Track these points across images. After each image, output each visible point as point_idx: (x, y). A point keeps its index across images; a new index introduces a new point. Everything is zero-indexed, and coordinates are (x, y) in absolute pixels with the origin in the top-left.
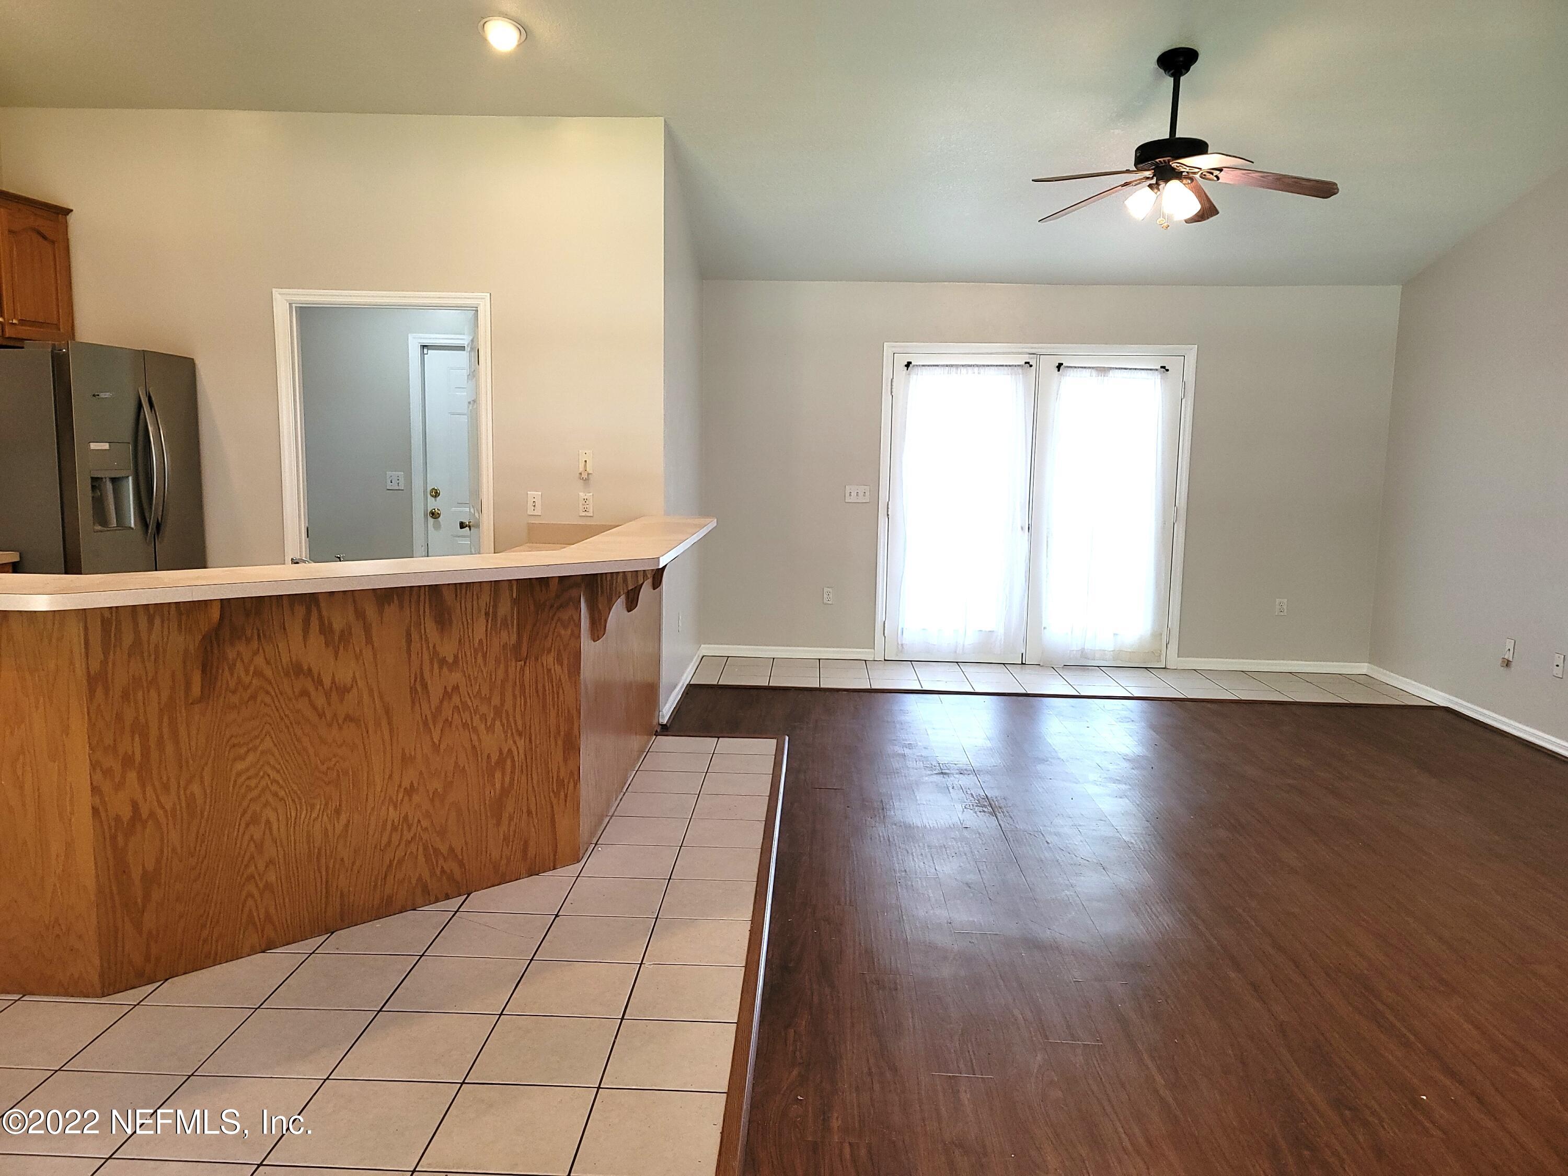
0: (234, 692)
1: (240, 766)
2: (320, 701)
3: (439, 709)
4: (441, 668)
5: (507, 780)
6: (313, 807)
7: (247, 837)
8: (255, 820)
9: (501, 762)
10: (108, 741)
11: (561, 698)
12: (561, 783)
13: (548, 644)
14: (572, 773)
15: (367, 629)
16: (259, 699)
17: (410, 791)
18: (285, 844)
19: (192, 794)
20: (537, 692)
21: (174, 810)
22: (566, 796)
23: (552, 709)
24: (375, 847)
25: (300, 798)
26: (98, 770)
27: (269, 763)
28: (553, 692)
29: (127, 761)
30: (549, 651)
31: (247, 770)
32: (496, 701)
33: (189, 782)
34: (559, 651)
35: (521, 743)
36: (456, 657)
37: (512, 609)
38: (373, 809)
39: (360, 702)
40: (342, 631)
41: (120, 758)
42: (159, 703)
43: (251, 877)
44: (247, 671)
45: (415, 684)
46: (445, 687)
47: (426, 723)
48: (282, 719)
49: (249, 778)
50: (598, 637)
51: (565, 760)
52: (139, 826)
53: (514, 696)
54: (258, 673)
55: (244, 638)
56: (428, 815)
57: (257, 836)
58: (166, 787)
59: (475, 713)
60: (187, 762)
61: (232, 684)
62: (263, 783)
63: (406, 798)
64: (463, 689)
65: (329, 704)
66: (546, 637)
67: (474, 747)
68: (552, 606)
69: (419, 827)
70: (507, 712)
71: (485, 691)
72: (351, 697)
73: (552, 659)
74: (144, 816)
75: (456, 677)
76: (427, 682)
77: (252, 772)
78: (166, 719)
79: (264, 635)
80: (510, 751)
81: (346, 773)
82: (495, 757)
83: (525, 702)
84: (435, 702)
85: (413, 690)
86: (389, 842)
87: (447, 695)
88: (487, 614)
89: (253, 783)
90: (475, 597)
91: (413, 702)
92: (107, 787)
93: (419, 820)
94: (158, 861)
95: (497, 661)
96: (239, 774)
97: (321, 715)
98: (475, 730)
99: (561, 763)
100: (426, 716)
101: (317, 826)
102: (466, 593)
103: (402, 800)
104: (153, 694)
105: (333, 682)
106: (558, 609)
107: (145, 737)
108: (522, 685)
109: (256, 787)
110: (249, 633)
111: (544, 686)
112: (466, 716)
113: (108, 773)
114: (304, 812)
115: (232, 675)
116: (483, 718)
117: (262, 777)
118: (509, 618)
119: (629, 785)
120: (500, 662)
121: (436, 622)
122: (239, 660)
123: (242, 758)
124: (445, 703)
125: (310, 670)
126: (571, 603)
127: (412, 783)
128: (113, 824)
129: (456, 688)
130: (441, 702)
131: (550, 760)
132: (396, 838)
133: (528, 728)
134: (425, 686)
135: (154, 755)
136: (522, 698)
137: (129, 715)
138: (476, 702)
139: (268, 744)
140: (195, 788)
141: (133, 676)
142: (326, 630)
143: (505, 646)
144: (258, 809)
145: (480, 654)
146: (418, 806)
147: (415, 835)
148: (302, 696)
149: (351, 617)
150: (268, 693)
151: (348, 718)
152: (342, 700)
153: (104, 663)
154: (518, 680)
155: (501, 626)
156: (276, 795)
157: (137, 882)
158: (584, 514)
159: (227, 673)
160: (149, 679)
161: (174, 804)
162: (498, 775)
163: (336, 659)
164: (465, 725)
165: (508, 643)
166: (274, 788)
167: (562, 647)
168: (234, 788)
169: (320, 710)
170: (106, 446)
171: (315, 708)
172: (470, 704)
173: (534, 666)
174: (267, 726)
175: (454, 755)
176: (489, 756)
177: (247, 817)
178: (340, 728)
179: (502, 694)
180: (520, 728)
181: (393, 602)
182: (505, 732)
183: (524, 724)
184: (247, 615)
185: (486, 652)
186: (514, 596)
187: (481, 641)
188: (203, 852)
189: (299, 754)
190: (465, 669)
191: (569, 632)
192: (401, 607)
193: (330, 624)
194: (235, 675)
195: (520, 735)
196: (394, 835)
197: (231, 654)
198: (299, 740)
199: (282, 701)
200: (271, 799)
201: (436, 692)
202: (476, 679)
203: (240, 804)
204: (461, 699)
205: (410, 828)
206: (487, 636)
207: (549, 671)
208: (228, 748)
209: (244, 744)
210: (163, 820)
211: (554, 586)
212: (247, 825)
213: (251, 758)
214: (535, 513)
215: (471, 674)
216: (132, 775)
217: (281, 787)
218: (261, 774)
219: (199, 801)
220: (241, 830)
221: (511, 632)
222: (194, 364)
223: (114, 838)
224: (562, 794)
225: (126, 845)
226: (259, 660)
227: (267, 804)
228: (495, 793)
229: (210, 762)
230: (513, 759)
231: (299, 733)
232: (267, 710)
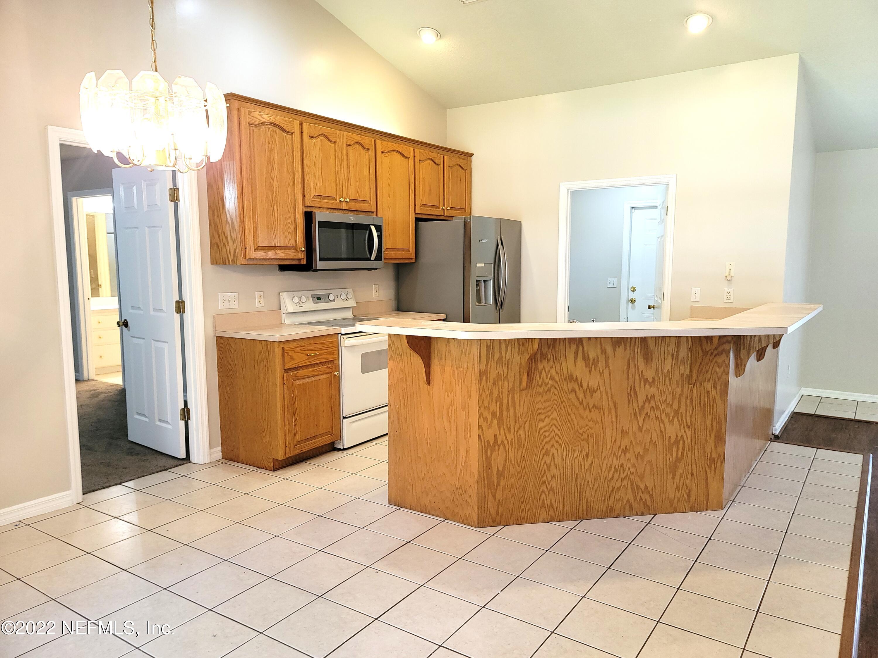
0: (541, 386)
1: (541, 424)
2: (581, 396)
3: (643, 407)
4: (645, 385)
5: (680, 454)
6: (574, 451)
7: (543, 461)
8: (547, 453)
9: (677, 442)
10: (486, 404)
11: (715, 409)
12: (712, 460)
13: (708, 376)
14: (719, 456)
15: (607, 359)
16: (552, 391)
17: (625, 451)
18: (561, 468)
19: (520, 435)
20: (700, 403)
21: (512, 442)
22: (715, 468)
23: (709, 415)
24: (606, 478)
25: (569, 446)
26: (481, 417)
27: (555, 425)
28: (710, 405)
29: (494, 415)
30: (709, 380)
31: (545, 427)
32: (675, 406)
33: (519, 429)
34: (715, 381)
35: (689, 433)
36: (654, 378)
37: (688, 355)
38: (605, 457)
39: (601, 398)
40: (594, 360)
41: (491, 413)
42: (508, 389)
43: (544, 482)
44: (547, 376)
45: (630, 392)
46: (647, 395)
47: (635, 414)
48: (562, 403)
49: (545, 431)
50: (739, 374)
51: (716, 447)
52: (497, 448)
53: (686, 405)
54: (552, 378)
55: (547, 359)
56: (634, 466)
57: (548, 462)
58: (509, 430)
59: (663, 412)
60: (519, 419)
61: (540, 383)
62: (553, 434)
63: (623, 454)
64: (657, 397)
65: (585, 398)
66: (707, 372)
67: (661, 431)
68: (712, 354)
69: (629, 472)
70: (681, 413)
71: (669, 400)
72: (597, 395)
73: (711, 386)
74: (499, 442)
75: (653, 390)
76: (637, 392)
77: (547, 428)
78: (510, 396)
79: (556, 359)
80: (682, 436)
81: (592, 436)
82: (673, 439)
83: (693, 409)
84: (641, 403)
85: (629, 395)
86: (613, 477)
87: (648, 400)
88: (673, 356)
89: (547, 434)
90: (666, 346)
91: (629, 403)
92: (484, 426)
93: (629, 468)
94: (504, 467)
95: (677, 383)
96: (541, 429)
97: (581, 403)
98: (662, 421)
99: (713, 448)
100: (636, 410)
101: (577, 461)
102: (661, 343)
103: (621, 455)
104: (506, 383)
105: (588, 386)
106: (716, 355)
107: (501, 404)
108: (691, 399)
109: (549, 436)
110: (549, 356)
111: (704, 401)
112: (658, 413)
113: (485, 419)
114: (570, 453)
115: (540, 378)
116: (668, 415)
117: (551, 432)
118: (686, 359)
119: (754, 469)
120: (679, 384)
121: (644, 359)
122: (544, 370)
123: (543, 421)
124: (647, 404)
125: (577, 379)
126: (724, 352)
127: (626, 447)
128: (486, 444)
129: (653, 396)
130: (644, 403)
131: (706, 445)
132: (616, 475)
133: (693, 424)
134: (636, 393)
135: (505, 413)
136: (691, 406)
137: (495, 392)
138: (664, 406)
139: (555, 415)
140: (521, 432)
141: (498, 374)
142: (586, 358)
143: (682, 375)
144: (549, 448)
145: (667, 379)
146: (629, 460)
147: (627, 475)
148: (572, 392)
149: (599, 351)
150: (556, 388)
151: (594, 406)
152: (592, 397)
153: (487, 366)
154: (689, 395)
155: (680, 363)
156: (557, 442)
157: (495, 474)
158: (727, 301)
159: (538, 376)
160: (505, 376)
161: (512, 439)
162: (675, 449)
163: (590, 374)
164: (657, 418)
165: (684, 374)
166: (557, 438)
167: (717, 379)
168: (538, 436)
169: (581, 400)
170: (483, 265)
171: (578, 399)
172: (660, 407)
173: (699, 388)
174: (555, 406)
175: (650, 434)
176: (670, 438)
177: (544, 451)
178: (590, 411)
179: (679, 403)
180: (689, 424)
181: (621, 345)
182: (680, 425)
183: (691, 421)
184: (549, 348)
185: (671, 377)
186: (689, 346)
187: (668, 371)
188: (523, 465)
189: (569, 422)
190: (659, 386)
191: (722, 369)
192: (625, 349)
193: (588, 355)
194: (542, 378)
195: (689, 427)
196: (615, 473)
197: (540, 367)
198: (569, 415)
199: (562, 393)
200: (555, 444)
201: (642, 397)
202: (664, 392)
203: (541, 444)
204: (655, 403)
205: (624, 471)
206: (672, 368)
207: (708, 392)
208: (537, 414)
209: (544, 413)
210: (507, 447)
211: (715, 341)
212: (543, 457)
213: (547, 421)
214: (696, 300)
215: (662, 390)
216: (495, 422)
217: (560, 438)
218: (551, 430)
219: (523, 440)
220: (541, 458)
221: (686, 366)
222: (521, 224)
223: (486, 451)
224: (713, 467)
225: (491, 455)
226: (553, 371)
227: (553, 446)
228: (672, 459)
229: (528, 421)
230: (684, 441)
231: (570, 411)
232: (555, 397)
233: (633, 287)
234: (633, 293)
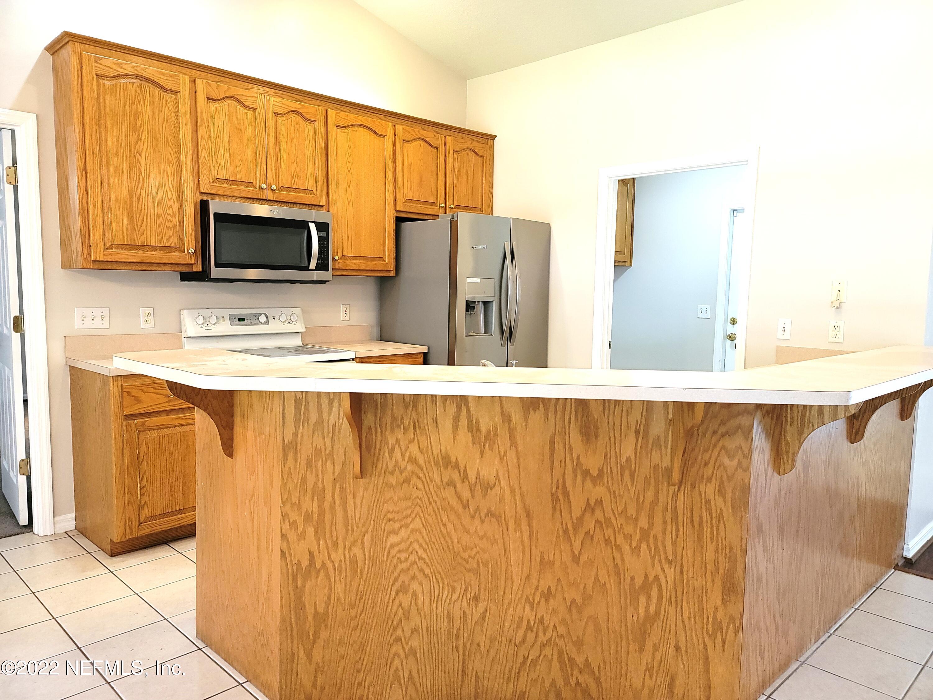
0: (392, 473)
1: (393, 539)
2: (466, 493)
3: (581, 519)
4: (584, 481)
5: (653, 607)
6: (454, 589)
7: (397, 603)
8: (403, 589)
9: (646, 587)
10: (295, 499)
11: (722, 533)
12: (718, 626)
13: (708, 471)
14: (732, 619)
15: (512, 433)
16: (412, 482)
17: (547, 595)
18: (428, 617)
19: (355, 555)
20: (692, 521)
21: (340, 565)
22: (724, 642)
23: (709, 542)
24: (510, 641)
25: (442, 579)
26: (287, 521)
27: (418, 542)
28: (712, 524)
29: (308, 517)
30: (709, 480)
31: (399, 543)
32: (643, 522)
33: (353, 544)
34: (722, 483)
35: (670, 572)
36: (601, 471)
37: (667, 431)
38: (510, 604)
39: (502, 500)
40: (489, 432)
41: (303, 515)
42: (333, 474)
43: (398, 639)
44: (403, 456)
45: (556, 491)
46: (588, 500)
47: (566, 532)
48: (430, 503)
49: (400, 551)
50: (784, 470)
51: (725, 602)
52: (314, 574)
53: (665, 523)
54: (412, 460)
55: (402, 427)
56: (564, 622)
57: (405, 604)
58: (335, 545)
59: (619, 532)
60: (352, 528)
61: (390, 467)
62: (413, 557)
63: (543, 601)
64: (607, 505)
65: (473, 497)
66: (707, 464)
67: (616, 566)
68: (715, 432)
69: (555, 633)
70: (655, 537)
71: (632, 511)
72: (494, 493)
73: (712, 489)
74: (318, 566)
75: (600, 491)
76: (569, 492)
77: (403, 546)
78: (338, 487)
79: (420, 427)
80: (657, 578)
81: (486, 564)
82: (639, 582)
83: (677, 530)
84: (576, 513)
85: (554, 497)
86: (524, 640)
87: (589, 508)
88: (637, 432)
89: (403, 556)
90: (624, 413)
91: (554, 512)
92: (292, 536)
93: (555, 625)
94: (327, 607)
95: (647, 481)
96: (392, 546)
97: (465, 506)
98: (618, 547)
99: (719, 603)
100: (566, 525)
101: (457, 606)
102: (615, 408)
103: (539, 603)
104: (329, 465)
105: (478, 477)
106: (723, 435)
107: (321, 500)
108: (675, 511)
109: (406, 559)
110: (406, 422)
111: (701, 517)
112: (609, 533)
113: (293, 524)
114: (446, 591)
115: (391, 458)
116: (628, 538)
117: (412, 553)
118: (662, 439)
119: (840, 625)
120: (649, 484)
121: (581, 433)
122: (397, 446)
123: (396, 533)
124: (588, 516)
125: (457, 463)
126: (740, 431)
127: (549, 588)
128: (295, 567)
129: (599, 502)
130: (583, 514)
131: (704, 597)
132: (531, 637)
133: (679, 557)
134: (566, 494)
135: (328, 517)
136: (674, 524)
137: (311, 480)
138: (621, 520)
139: (417, 524)
140: (357, 550)
141: (316, 448)
142: (474, 428)
143: (656, 468)
144: (407, 581)
145: (627, 473)
146: (554, 611)
147: (550, 639)
148: (449, 485)
149: (498, 418)
150: (419, 478)
151: (490, 513)
152: (485, 496)
153: (295, 434)
154: (669, 506)
155: (652, 446)
156: (422, 571)
157: (310, 617)
158: (833, 340)
159: (387, 455)
160: (327, 452)
161: (341, 561)
162: (642, 600)
163: (482, 457)
164: (607, 541)
165: (660, 464)
166: (421, 564)
167: (725, 478)
168: (387, 558)
169: (465, 502)
170: (478, 280)
171: (459, 498)
172: (614, 521)
173: (689, 493)
174: (418, 508)
175: (594, 570)
176: (632, 578)
177: (398, 585)
178: (482, 521)
179: (651, 518)
180: (670, 557)
181: (539, 409)
182: (653, 558)
183: (675, 552)
184: (406, 408)
185: (635, 471)
186: (670, 417)
187: (628, 459)
188: (361, 607)
189: (444, 538)
190: (610, 484)
191: (736, 461)
192: (546, 416)
193: (478, 423)
194: (393, 459)
195: (670, 562)
196: (529, 633)
197: (391, 440)
198: (444, 525)
199: (431, 487)
200: (418, 573)
201: (578, 504)
202: (622, 497)
203: (392, 572)
204: (604, 515)
205: (545, 631)
206: (635, 453)
207: (708, 501)
208: (385, 521)
209: (397, 520)
210: (332, 573)
212: (397, 594)
213: (403, 534)
214: (783, 337)
215: (617, 491)
216: (311, 530)
217: (427, 565)
218: (411, 549)
219: (360, 563)
220: (393, 596)
221: (664, 453)
222: (550, 228)
223: (295, 579)
224: (719, 638)
225: (304, 584)
226: (414, 448)
227: (414, 577)
228: (638, 618)
229: (370, 530)
230: (660, 586)
231: (445, 519)
232: (419, 494)
233: (733, 318)
234: (733, 327)
